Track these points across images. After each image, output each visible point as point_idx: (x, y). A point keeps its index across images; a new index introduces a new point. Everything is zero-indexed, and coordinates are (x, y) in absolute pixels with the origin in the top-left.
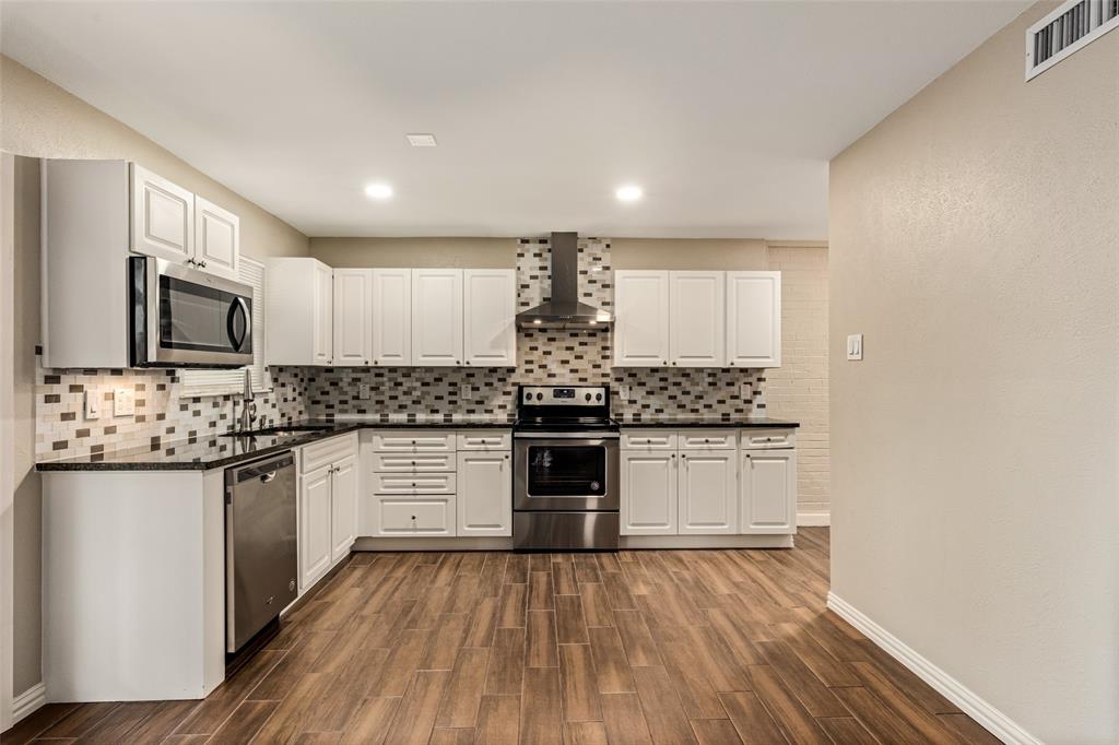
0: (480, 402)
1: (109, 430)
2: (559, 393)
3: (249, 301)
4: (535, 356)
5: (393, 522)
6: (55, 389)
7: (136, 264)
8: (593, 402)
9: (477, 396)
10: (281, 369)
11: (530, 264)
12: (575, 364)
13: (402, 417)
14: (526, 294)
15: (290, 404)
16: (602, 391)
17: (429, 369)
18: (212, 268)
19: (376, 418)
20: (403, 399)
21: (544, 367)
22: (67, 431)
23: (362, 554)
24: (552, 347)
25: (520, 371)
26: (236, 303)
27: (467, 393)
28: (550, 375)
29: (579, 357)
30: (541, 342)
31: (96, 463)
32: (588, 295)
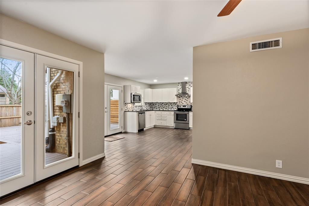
0: (173, 107)
1: (129, 109)
2: (183, 106)
3: (141, 96)
4: (181, 101)
5: (159, 123)
6: (126, 105)
7: (131, 94)
8: (189, 108)
9: (172, 107)
10: (146, 103)
11: (180, 87)
12: (186, 102)
13: (162, 110)
14: (179, 91)
15: (147, 107)
16: (190, 106)
17: (165, 103)
18: (138, 93)
19: (159, 110)
20: (162, 107)
21: (181, 102)
22: (126, 108)
23: (155, 127)
24: (183, 99)
25: (178, 103)
26: (140, 96)
27: (170, 106)
28: (183, 104)
29: (187, 101)
30: (181, 98)
31: (128, 111)
32: (188, 91)
